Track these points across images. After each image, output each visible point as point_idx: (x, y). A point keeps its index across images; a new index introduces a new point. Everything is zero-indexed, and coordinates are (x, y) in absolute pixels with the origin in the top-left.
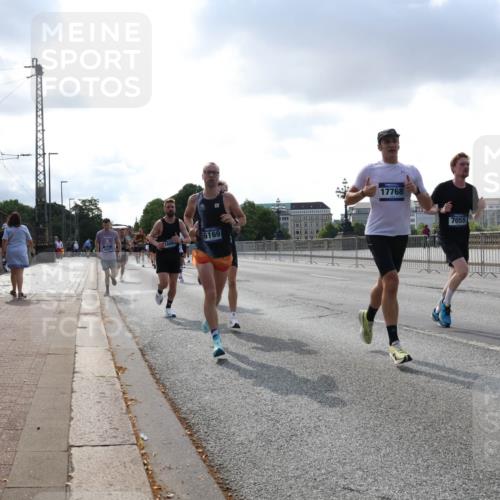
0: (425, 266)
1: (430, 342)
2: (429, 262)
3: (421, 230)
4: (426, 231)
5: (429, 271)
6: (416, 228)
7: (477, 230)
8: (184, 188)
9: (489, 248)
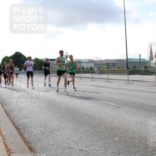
0: (91, 79)
1: (93, 102)
2: (92, 78)
3: (90, 68)
4: (91, 68)
5: (92, 81)
6: (88, 67)
7: (107, 69)
8: (16, 53)
9: (110, 74)
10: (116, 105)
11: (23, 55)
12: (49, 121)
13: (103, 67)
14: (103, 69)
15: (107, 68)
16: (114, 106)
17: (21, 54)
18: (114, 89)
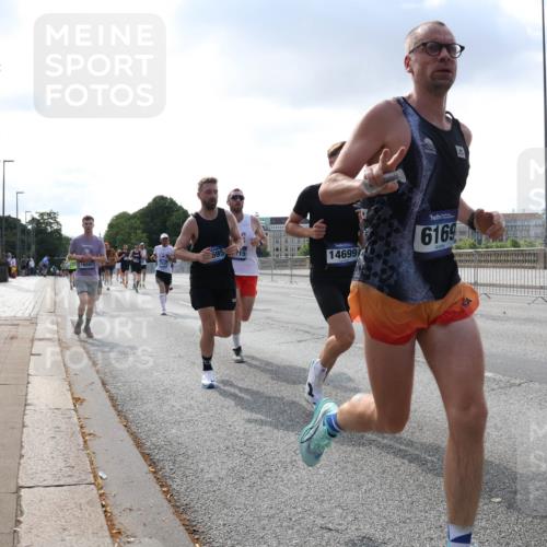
7: (471, 248)
8: (155, 200)
9: (484, 267)
10: (498, 377)
11: (181, 207)
12: (262, 434)
13: (459, 244)
14: (458, 248)
15: (473, 246)
16: (495, 380)
17: (172, 202)
18: (494, 319)
